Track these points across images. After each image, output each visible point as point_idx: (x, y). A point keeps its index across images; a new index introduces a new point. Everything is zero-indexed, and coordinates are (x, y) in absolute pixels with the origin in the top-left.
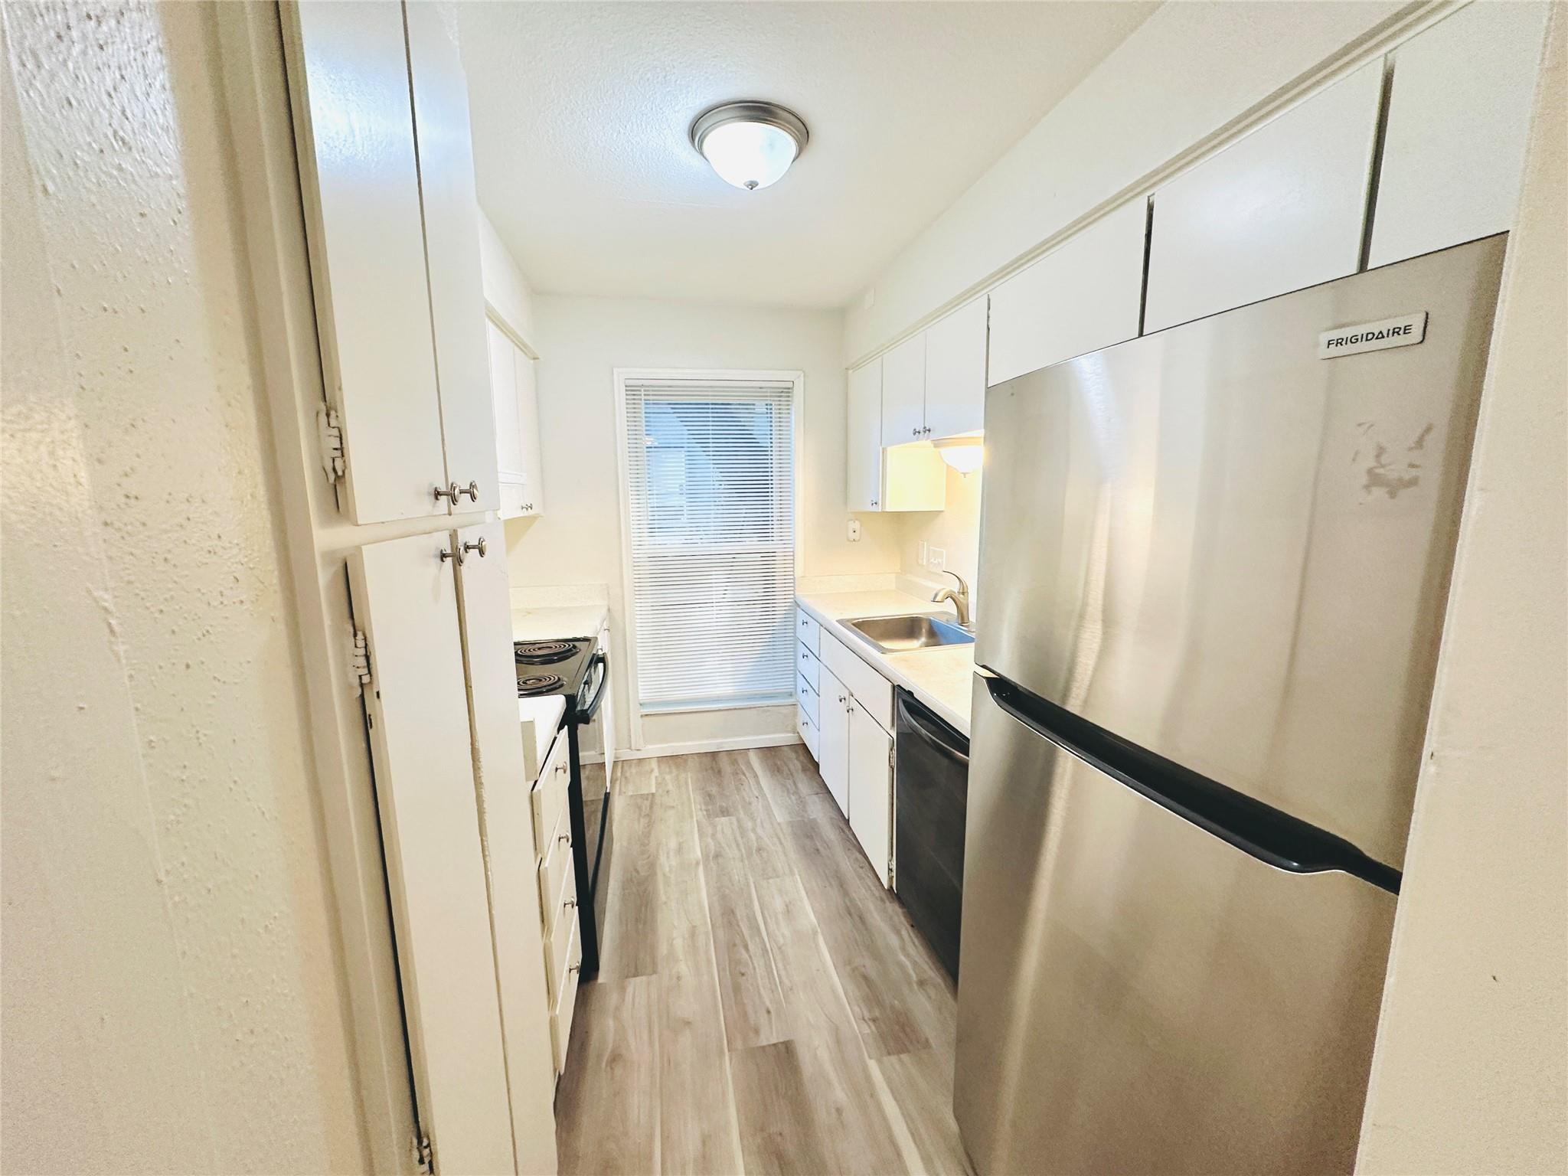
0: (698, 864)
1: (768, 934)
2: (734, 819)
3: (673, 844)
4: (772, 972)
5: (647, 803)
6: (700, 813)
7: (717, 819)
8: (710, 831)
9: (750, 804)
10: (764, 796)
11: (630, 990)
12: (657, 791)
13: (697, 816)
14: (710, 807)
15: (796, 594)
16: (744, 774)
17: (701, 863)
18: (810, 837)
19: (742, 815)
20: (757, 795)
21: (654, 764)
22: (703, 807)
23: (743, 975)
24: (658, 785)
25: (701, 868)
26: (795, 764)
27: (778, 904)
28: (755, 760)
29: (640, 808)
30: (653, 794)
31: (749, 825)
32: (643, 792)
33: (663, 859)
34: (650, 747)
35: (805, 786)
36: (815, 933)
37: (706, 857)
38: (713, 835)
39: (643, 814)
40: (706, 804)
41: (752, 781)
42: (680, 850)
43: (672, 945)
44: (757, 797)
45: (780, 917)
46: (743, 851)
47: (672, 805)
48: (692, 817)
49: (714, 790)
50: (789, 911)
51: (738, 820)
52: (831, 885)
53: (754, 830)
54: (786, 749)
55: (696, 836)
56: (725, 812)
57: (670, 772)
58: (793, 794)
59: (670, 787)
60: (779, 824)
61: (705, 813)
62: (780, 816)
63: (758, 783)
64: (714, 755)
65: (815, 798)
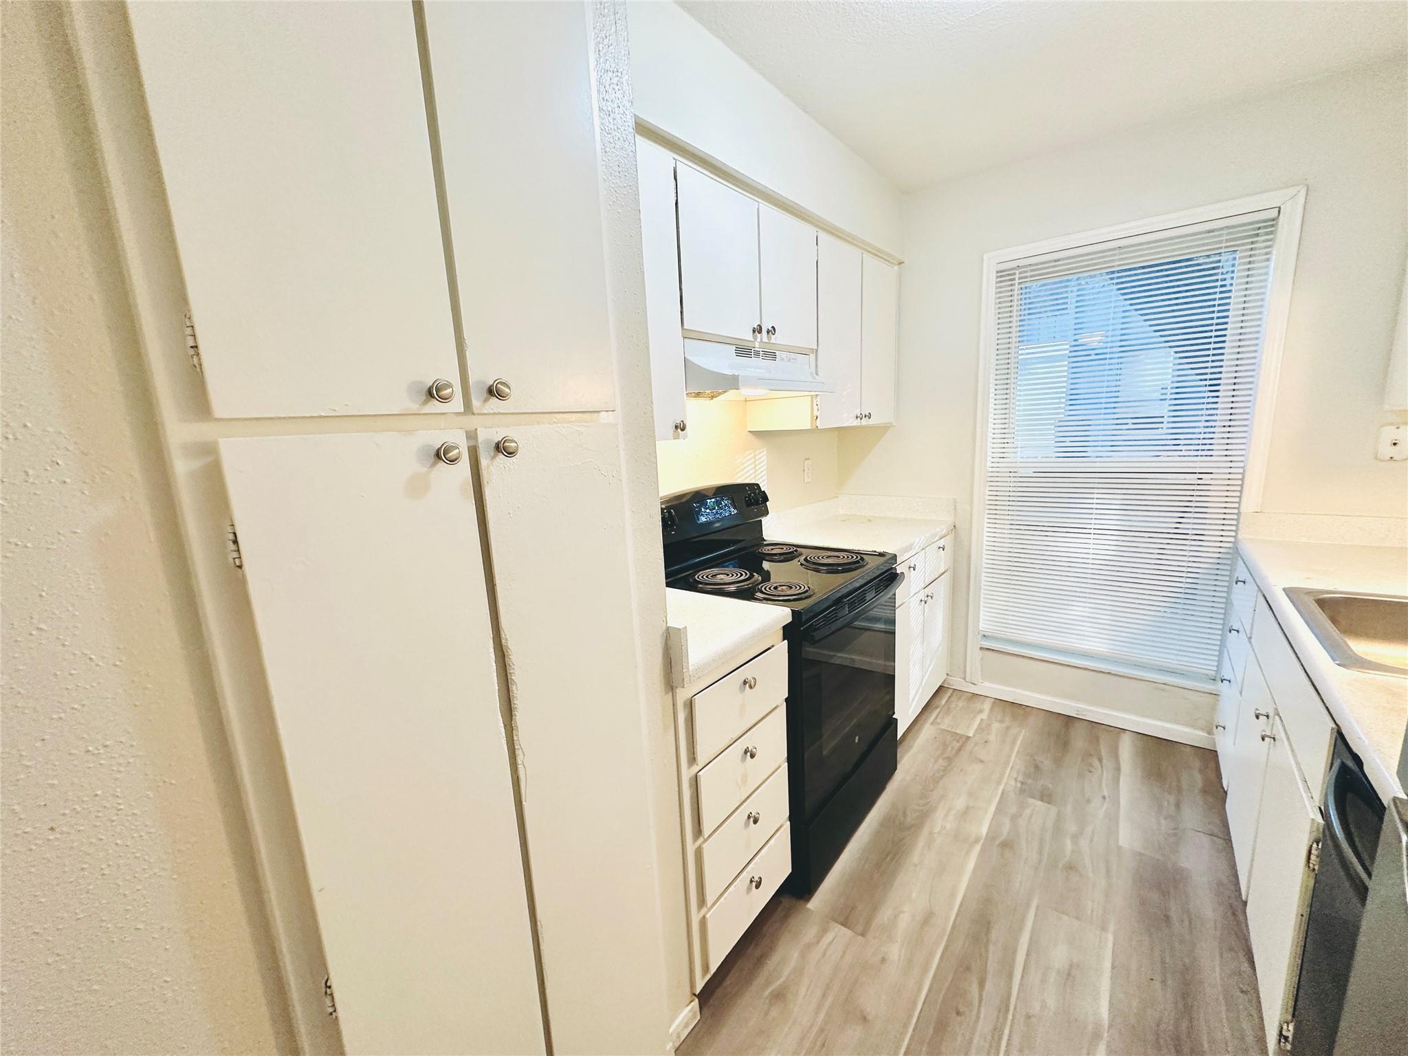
0: (977, 841)
1: (1021, 985)
2: (1053, 810)
3: (960, 803)
4: (1000, 1038)
5: (957, 745)
6: (1013, 783)
7: (1031, 801)
8: (1013, 810)
9: (1089, 801)
10: (1116, 802)
11: (829, 937)
12: (974, 735)
13: (1006, 784)
14: (1030, 781)
15: (1240, 536)
16: (1100, 760)
17: (982, 842)
18: (1165, 894)
19: (1069, 809)
20: (1106, 793)
21: (987, 706)
22: (1020, 778)
23: (958, 1013)
24: (980, 730)
25: (978, 848)
26: (1194, 778)
27: (1059, 956)
28: (1126, 748)
29: (945, 746)
30: (968, 738)
31: (1072, 828)
32: (958, 731)
33: (939, 814)
34: (987, 684)
35: (1193, 816)
36: (1097, 1036)
37: (991, 837)
38: (1014, 818)
39: (946, 755)
40: (1027, 776)
41: (1107, 776)
42: (966, 813)
43: (896, 917)
44: (1104, 797)
45: (1052, 977)
46: (1046, 856)
47: (982, 758)
48: (999, 783)
49: (1047, 764)
50: (1070, 976)
51: (1059, 814)
52: (1164, 982)
53: (1075, 838)
54: (1188, 749)
55: (993, 808)
56: (1046, 796)
57: (1001, 721)
58: (1166, 818)
59: (992, 738)
60: (1119, 848)
61: (1019, 785)
62: (1128, 837)
63: (1116, 780)
64: (1069, 720)
65: (1206, 840)
